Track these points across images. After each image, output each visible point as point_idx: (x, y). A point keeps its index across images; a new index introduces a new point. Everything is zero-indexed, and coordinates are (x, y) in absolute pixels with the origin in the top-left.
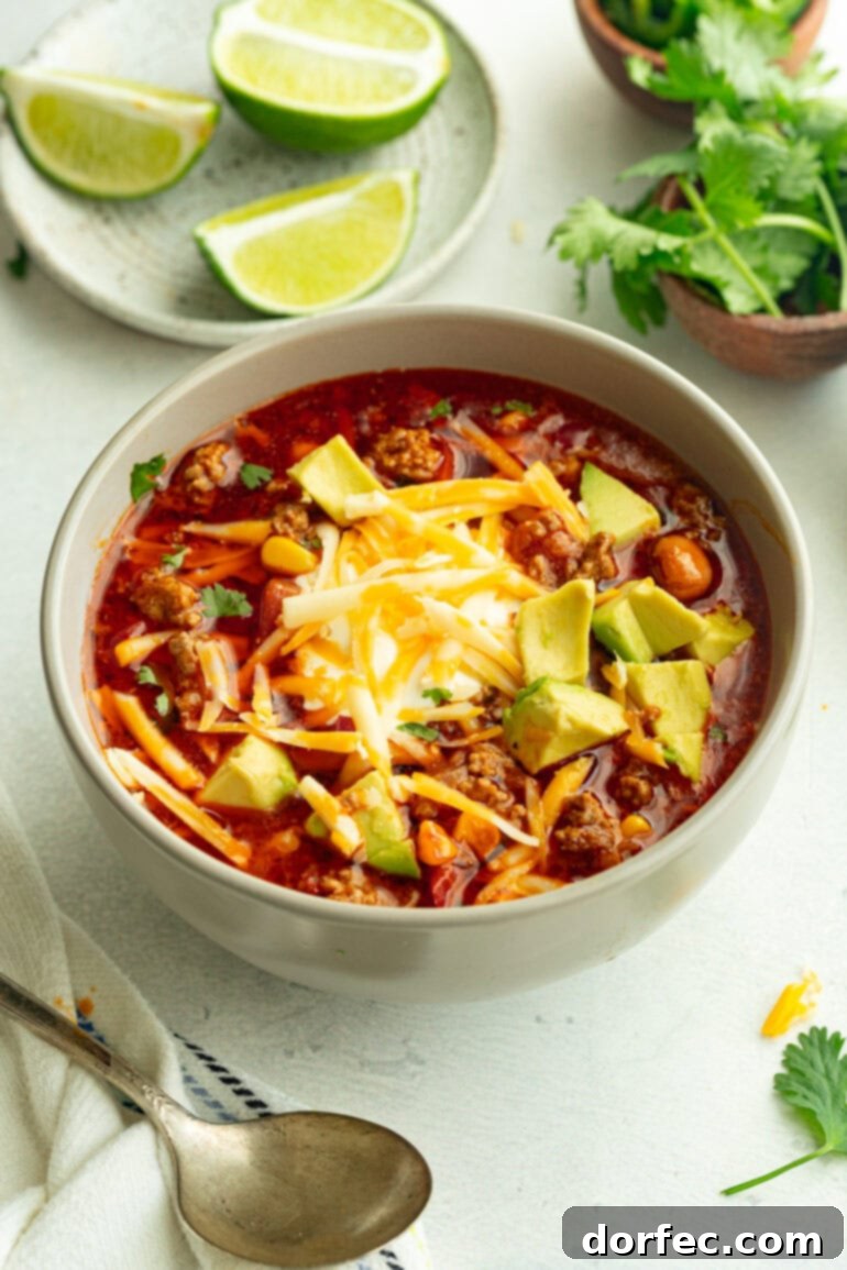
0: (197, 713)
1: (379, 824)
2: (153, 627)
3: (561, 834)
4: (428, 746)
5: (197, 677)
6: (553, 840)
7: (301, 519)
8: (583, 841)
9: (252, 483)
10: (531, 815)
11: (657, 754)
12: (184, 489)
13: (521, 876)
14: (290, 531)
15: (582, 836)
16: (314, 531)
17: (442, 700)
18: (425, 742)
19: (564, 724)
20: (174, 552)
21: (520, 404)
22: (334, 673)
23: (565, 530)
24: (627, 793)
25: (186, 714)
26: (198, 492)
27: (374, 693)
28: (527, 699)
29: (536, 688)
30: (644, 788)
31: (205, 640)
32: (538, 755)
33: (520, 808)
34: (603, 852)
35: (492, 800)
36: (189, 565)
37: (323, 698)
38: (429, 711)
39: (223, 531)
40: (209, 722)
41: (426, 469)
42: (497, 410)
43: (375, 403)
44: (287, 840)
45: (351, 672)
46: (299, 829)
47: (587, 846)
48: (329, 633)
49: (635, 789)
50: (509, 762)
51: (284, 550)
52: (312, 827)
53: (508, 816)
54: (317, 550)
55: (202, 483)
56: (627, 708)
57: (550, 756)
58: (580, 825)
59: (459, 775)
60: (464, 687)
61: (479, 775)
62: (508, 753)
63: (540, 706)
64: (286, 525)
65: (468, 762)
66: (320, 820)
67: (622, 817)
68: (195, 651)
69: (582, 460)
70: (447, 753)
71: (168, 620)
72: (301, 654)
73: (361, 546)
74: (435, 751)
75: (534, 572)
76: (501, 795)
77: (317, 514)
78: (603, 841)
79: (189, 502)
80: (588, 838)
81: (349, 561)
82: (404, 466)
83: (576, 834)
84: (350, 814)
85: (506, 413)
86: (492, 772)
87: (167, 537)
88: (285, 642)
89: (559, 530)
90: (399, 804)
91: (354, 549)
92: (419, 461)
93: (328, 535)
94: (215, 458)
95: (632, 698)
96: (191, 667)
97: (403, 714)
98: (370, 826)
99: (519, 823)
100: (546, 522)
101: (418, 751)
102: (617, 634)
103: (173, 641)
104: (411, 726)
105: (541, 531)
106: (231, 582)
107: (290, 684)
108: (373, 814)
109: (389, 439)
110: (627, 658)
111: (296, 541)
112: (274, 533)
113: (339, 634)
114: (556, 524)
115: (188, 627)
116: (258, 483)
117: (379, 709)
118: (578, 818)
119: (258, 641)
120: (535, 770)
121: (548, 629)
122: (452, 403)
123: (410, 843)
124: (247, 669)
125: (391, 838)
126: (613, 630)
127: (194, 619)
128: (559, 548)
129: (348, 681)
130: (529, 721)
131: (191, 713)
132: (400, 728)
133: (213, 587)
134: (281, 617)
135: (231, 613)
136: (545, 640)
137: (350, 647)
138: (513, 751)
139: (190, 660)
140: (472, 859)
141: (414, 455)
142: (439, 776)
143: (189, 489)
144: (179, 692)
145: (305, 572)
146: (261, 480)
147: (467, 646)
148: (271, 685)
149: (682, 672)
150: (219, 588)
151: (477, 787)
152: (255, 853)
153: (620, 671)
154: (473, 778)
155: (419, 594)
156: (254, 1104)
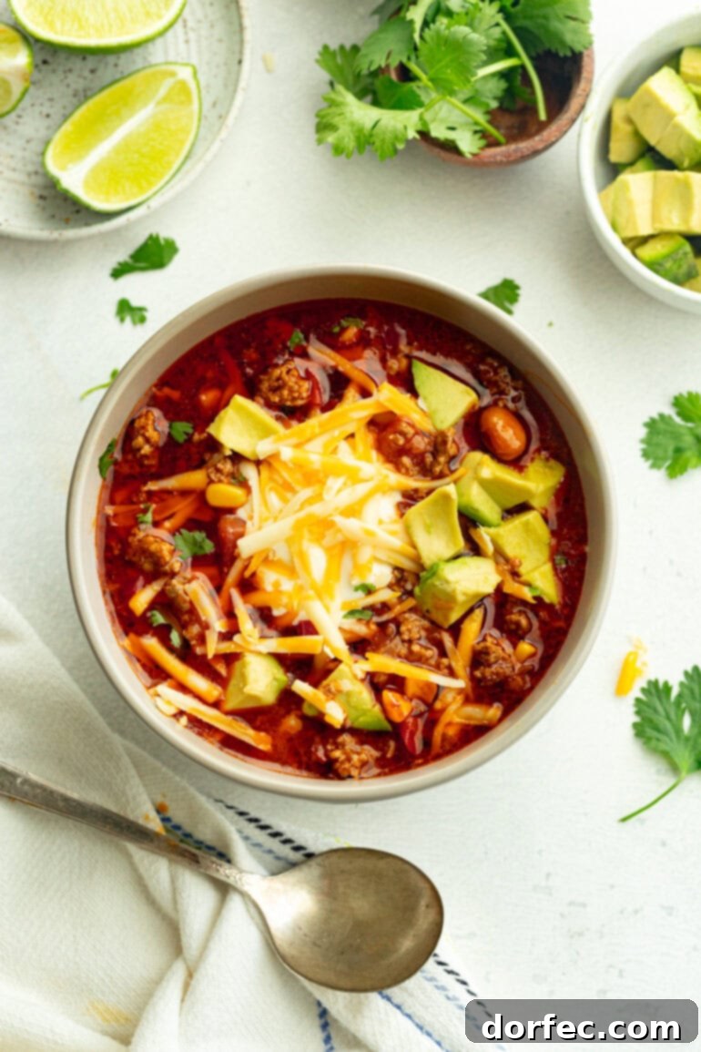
0: (202, 640)
1: (354, 700)
2: (150, 579)
3: (478, 674)
4: (368, 623)
5: (193, 611)
6: (472, 678)
7: (228, 467)
8: (495, 677)
9: (181, 438)
10: (454, 664)
11: (527, 594)
12: (134, 456)
13: (458, 709)
14: (223, 478)
15: (493, 673)
16: (238, 470)
17: (369, 591)
18: (364, 622)
19: (460, 598)
20: (145, 511)
21: (351, 319)
22: (287, 585)
23: (417, 433)
24: (513, 627)
25: (193, 642)
26: (146, 457)
27: (319, 596)
28: (429, 581)
29: (433, 571)
30: (524, 622)
31: (190, 581)
32: (446, 617)
33: (445, 661)
34: (510, 680)
35: (423, 659)
36: (158, 518)
37: (285, 606)
38: (362, 600)
39: (172, 483)
40: (213, 647)
41: (302, 399)
42: (336, 329)
43: (248, 346)
44: (292, 723)
45: (299, 582)
46: (299, 713)
47: (498, 680)
48: (274, 553)
49: (518, 624)
50: (426, 623)
51: (222, 493)
52: (307, 710)
53: (437, 667)
54: (244, 484)
55: (146, 449)
56: (497, 563)
57: (454, 616)
58: (489, 665)
59: (396, 646)
60: (381, 576)
61: (410, 642)
62: (424, 617)
63: (440, 587)
64: (219, 475)
65: (399, 633)
66: (311, 706)
67: (515, 646)
68: (186, 593)
69: (409, 358)
70: (382, 626)
71: (158, 571)
72: (259, 573)
73: (276, 477)
74: (373, 627)
75: (403, 470)
76: (429, 653)
77: (237, 458)
78: (508, 671)
79: (142, 465)
80: (497, 674)
81: (271, 489)
82: (287, 400)
83: (488, 672)
84: (333, 699)
85: (343, 330)
86: (417, 636)
87: (135, 499)
88: (246, 567)
89: (414, 435)
90: (363, 680)
91: (271, 479)
92: (296, 395)
93: (249, 472)
94: (150, 428)
95: (500, 555)
96: (186, 606)
97: (344, 605)
98: (348, 703)
99: (446, 671)
100: (403, 434)
101: (362, 630)
102: (477, 510)
103: (168, 588)
104: (352, 613)
105: (401, 441)
106: (191, 524)
107: (258, 598)
108: (348, 694)
109: (269, 380)
110: (486, 524)
111: (230, 483)
112: (211, 482)
113: (282, 553)
114: (410, 431)
115: (173, 574)
116: (185, 437)
117: (327, 609)
118: (487, 661)
119: (226, 570)
120: (446, 625)
121: (428, 521)
122: (303, 332)
123: (377, 708)
124: (224, 593)
125: (365, 707)
126: (473, 508)
127: (177, 567)
128: (417, 449)
129: (300, 589)
130: (434, 596)
131: (197, 640)
132: (345, 617)
133: (181, 534)
134: (237, 551)
135: (200, 553)
136: (428, 529)
137: (292, 562)
138: (427, 614)
139: (185, 601)
140: (423, 708)
141: (291, 391)
142: (383, 650)
143: (138, 456)
144: (184, 626)
145: (242, 505)
146: (187, 434)
147: (375, 547)
148: (246, 602)
149: (527, 524)
150: (184, 531)
151: (411, 652)
152: (274, 738)
153: (484, 535)
154: (406, 645)
155: (331, 515)
156: (298, 848)
